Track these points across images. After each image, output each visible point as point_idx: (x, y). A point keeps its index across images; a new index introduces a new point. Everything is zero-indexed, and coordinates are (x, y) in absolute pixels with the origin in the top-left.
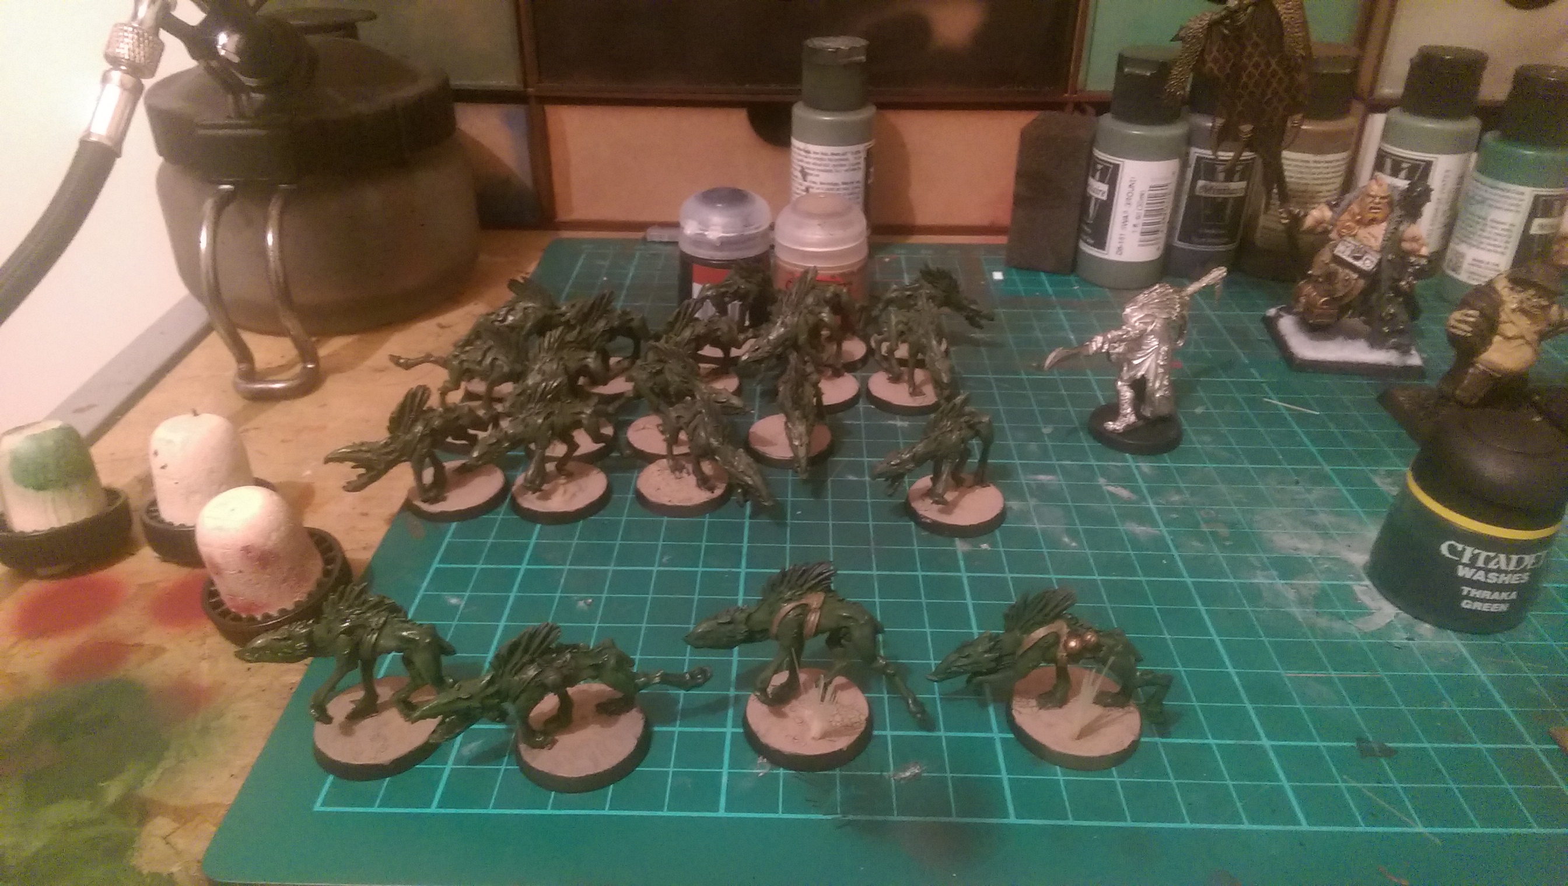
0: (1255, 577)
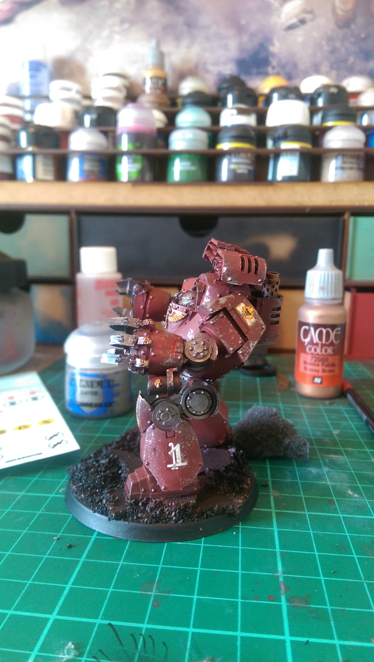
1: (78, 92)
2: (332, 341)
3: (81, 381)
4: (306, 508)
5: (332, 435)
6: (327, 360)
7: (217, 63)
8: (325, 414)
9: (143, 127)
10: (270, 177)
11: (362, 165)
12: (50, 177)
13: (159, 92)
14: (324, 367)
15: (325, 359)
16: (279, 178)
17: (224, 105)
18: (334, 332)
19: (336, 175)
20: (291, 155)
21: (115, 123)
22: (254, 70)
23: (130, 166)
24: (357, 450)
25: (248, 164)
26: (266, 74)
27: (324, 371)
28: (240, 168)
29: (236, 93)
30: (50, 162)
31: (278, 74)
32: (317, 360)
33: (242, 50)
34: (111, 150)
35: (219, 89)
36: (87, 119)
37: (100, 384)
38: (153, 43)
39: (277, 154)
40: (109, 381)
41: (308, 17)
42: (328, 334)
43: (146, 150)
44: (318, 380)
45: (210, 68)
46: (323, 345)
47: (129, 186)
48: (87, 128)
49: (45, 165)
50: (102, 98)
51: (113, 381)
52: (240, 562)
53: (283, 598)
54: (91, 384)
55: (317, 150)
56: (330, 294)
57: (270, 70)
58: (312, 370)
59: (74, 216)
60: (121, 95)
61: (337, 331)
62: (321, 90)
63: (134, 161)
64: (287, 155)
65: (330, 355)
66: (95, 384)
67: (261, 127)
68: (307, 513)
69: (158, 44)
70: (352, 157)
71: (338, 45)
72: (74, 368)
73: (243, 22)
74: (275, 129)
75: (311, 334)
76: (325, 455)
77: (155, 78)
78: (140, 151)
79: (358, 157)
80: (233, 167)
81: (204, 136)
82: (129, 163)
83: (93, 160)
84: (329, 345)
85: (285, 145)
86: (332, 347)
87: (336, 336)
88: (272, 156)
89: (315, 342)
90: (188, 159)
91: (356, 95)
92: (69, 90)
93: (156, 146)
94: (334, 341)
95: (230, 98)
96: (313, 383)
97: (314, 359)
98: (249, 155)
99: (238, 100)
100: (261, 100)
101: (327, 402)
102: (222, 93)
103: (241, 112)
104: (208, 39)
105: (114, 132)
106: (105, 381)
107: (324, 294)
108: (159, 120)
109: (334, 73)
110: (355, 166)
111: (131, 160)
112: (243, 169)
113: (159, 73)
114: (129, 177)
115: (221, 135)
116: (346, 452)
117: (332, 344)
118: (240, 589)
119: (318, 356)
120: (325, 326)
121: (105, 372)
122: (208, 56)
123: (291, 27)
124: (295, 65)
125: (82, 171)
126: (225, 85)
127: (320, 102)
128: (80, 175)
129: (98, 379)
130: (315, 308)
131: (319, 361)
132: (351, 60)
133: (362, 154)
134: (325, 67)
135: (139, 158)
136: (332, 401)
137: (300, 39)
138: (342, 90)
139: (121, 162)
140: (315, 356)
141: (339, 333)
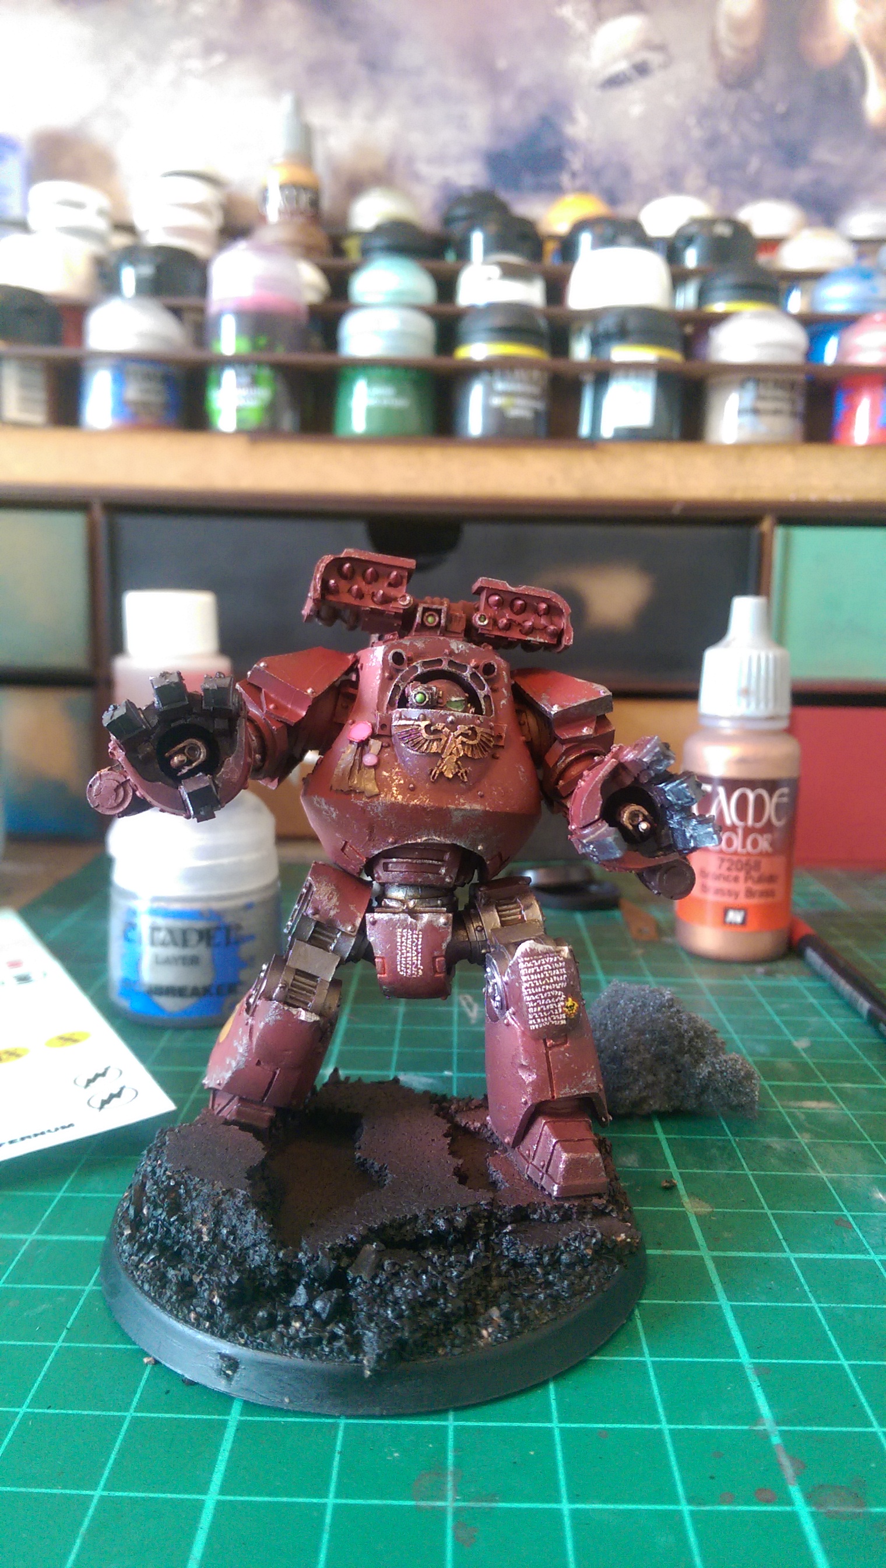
1: (101, 213)
2: (769, 821)
3: (155, 929)
4: (784, 1244)
5: (795, 1052)
6: (757, 866)
7: (439, 159)
8: (763, 1000)
9: (274, 298)
10: (585, 429)
11: (800, 406)
12: (38, 416)
13: (300, 220)
14: (750, 884)
15: (752, 863)
16: (607, 431)
17: (463, 254)
18: (775, 799)
19: (740, 427)
20: (637, 376)
21: (203, 289)
22: (528, 179)
23: (244, 392)
24: (865, 1086)
25: (533, 397)
26: (556, 191)
27: (750, 893)
28: (515, 406)
29: (493, 228)
30: (39, 379)
31: (584, 190)
32: (733, 867)
33: (498, 129)
34: (192, 354)
35: (448, 220)
36: (129, 277)
37: (205, 936)
38: (287, 102)
39: (603, 375)
40: (228, 929)
41: (654, 58)
42: (760, 802)
43: (281, 354)
44: (736, 917)
45: (423, 169)
46: (747, 831)
47: (241, 444)
48: (129, 299)
49: (24, 385)
50: (164, 228)
51: (239, 927)
52: (658, 1400)
53: (795, 1492)
54: (181, 938)
55: (694, 367)
56: (762, 706)
57: (565, 179)
58: (719, 892)
59: (98, 513)
60: (209, 224)
61: (781, 796)
62: (693, 230)
63: (254, 382)
64: (627, 377)
65: (766, 854)
66: (193, 938)
67: (555, 310)
68: (792, 1256)
69: (299, 107)
70: (778, 384)
71: (724, 127)
72: (132, 896)
73: (502, 64)
74: (593, 316)
75: (719, 803)
76: (792, 1103)
77: (291, 188)
78: (266, 356)
79: (792, 386)
80: (496, 401)
81: (425, 326)
82: (239, 385)
83: (148, 377)
84: (762, 831)
85: (620, 353)
86: (767, 836)
87: (778, 807)
88: (588, 378)
89: (728, 822)
90: (388, 381)
91: (773, 244)
92: (79, 205)
93: (305, 347)
94: (774, 820)
95: (477, 240)
96: (724, 922)
97: (726, 865)
98: (536, 374)
99: (497, 244)
100: (550, 247)
101: (760, 969)
102: (457, 229)
103: (510, 272)
104: (418, 100)
105: (201, 310)
106: (218, 928)
107: (748, 705)
108: (312, 287)
109: (715, 192)
110: (785, 406)
111: (245, 380)
112: (521, 409)
113: (301, 175)
114: (240, 421)
115: (465, 325)
116: (841, 1092)
117: (769, 827)
118: (677, 1475)
119: (735, 858)
120: (752, 784)
121: (216, 906)
122: (419, 142)
123: (615, 82)
124: (625, 172)
125: (122, 404)
126: (460, 211)
127: (691, 258)
128: (116, 413)
129: (201, 925)
130: (728, 740)
131: (739, 870)
132: (754, 163)
133: (801, 378)
134: (694, 178)
135: (265, 373)
136: (773, 966)
137: (636, 110)
138: (741, 231)
139: (219, 384)
140: (728, 857)
141: (785, 800)
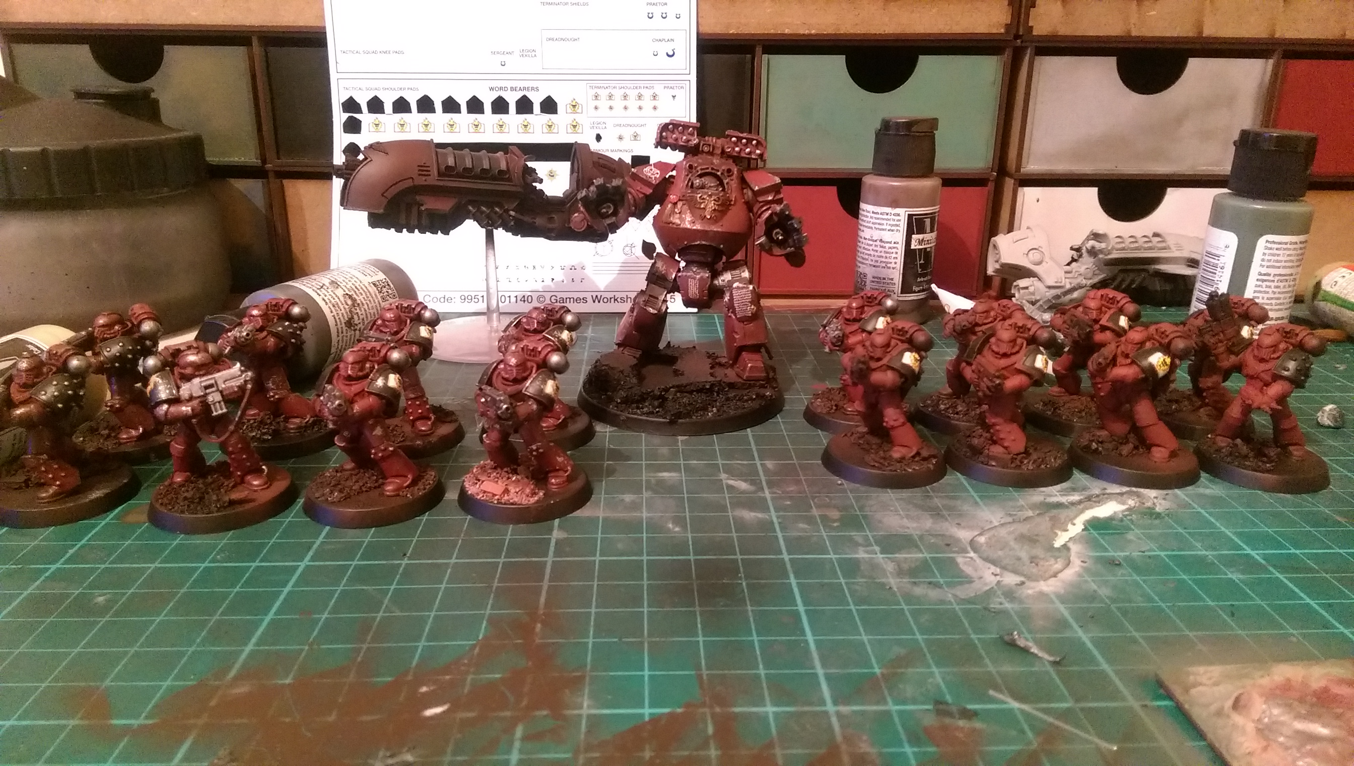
0: (857, 553)
